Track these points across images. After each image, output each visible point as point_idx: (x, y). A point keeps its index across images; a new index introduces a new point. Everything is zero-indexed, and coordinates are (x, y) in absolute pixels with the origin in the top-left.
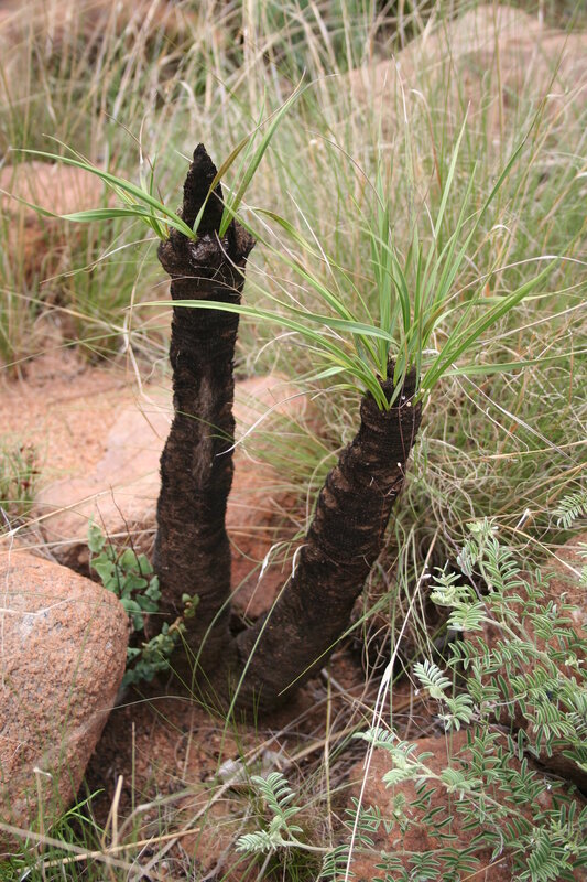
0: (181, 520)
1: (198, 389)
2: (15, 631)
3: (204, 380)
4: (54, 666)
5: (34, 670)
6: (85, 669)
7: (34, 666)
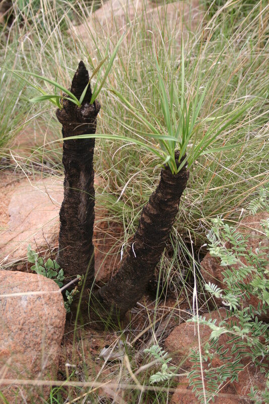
0: (73, 240)
1: (79, 177)
2: (20, 305)
3: (81, 173)
4: (41, 318)
5: (33, 321)
6: (55, 317)
7: (32, 320)
